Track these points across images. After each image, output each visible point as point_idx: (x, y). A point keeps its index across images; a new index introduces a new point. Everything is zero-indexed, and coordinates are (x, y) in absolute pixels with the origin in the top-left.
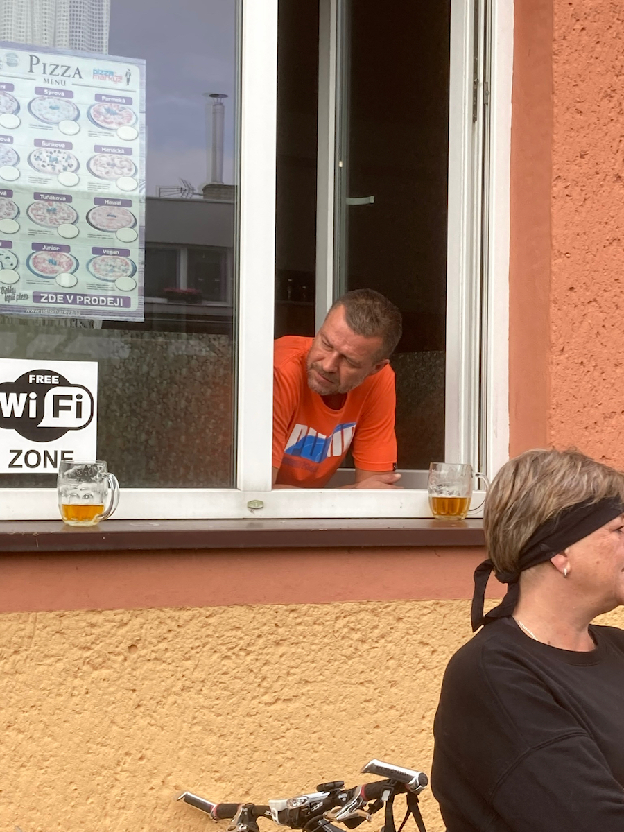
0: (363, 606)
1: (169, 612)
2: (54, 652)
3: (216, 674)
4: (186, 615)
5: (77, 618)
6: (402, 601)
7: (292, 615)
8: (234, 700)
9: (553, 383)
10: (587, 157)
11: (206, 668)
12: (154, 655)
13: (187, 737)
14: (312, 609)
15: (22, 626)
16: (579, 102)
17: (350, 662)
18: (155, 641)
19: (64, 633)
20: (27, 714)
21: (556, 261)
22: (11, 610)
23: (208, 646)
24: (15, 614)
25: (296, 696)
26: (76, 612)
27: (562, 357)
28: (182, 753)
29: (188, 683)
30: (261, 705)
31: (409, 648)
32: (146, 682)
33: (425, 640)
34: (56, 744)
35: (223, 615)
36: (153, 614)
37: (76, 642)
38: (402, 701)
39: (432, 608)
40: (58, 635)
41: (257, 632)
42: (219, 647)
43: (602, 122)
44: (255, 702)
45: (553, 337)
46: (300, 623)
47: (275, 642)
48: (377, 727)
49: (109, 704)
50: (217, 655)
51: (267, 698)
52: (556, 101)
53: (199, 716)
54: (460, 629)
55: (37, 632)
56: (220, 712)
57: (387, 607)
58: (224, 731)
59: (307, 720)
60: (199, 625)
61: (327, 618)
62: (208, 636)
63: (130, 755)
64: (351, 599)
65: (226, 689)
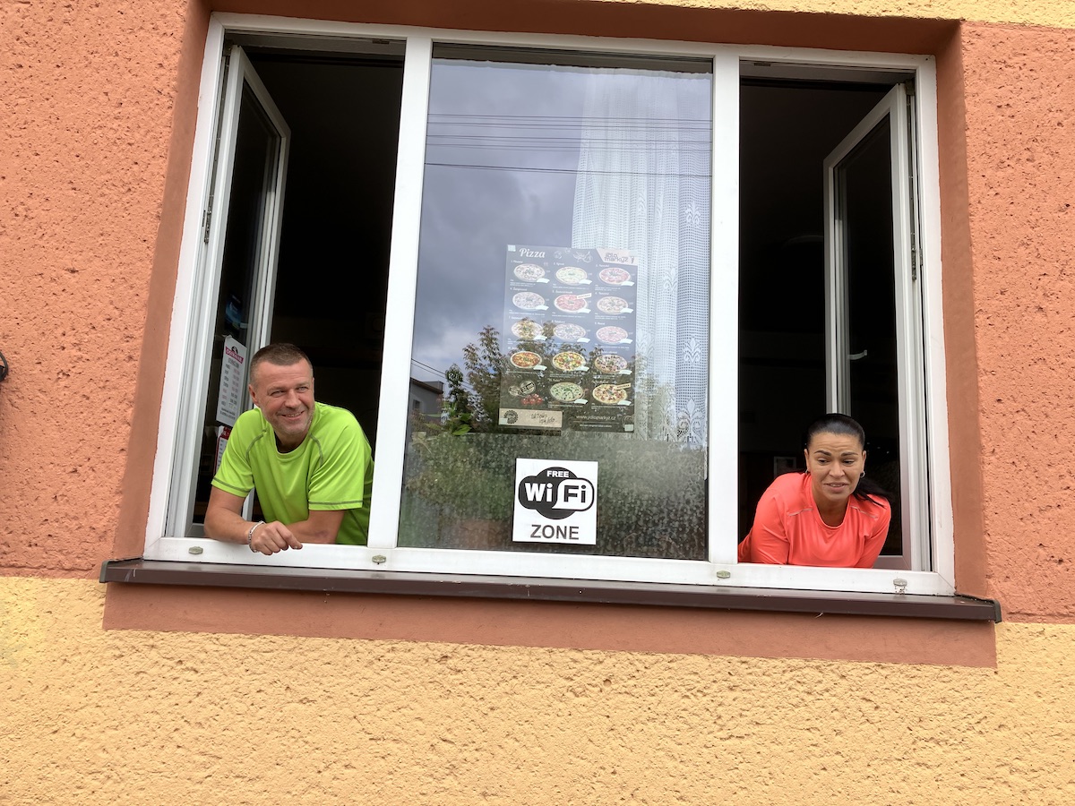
0: (807, 663)
1: (637, 655)
2: (544, 680)
3: (676, 710)
4: (650, 659)
5: (563, 654)
6: (845, 661)
7: (744, 666)
8: (693, 733)
9: (986, 479)
10: (1007, 294)
11: (668, 704)
12: (624, 690)
13: (652, 759)
14: (761, 662)
15: (520, 657)
16: (996, 250)
17: (797, 710)
18: (625, 678)
19: (552, 665)
20: (521, 727)
21: (982, 378)
22: (512, 645)
23: (670, 686)
24: (514, 647)
25: (748, 735)
26: (561, 650)
27: (992, 458)
28: (647, 773)
29: (654, 716)
30: (716, 739)
31: (851, 703)
32: (618, 711)
33: (868, 697)
34: (544, 754)
35: (682, 661)
36: (624, 656)
37: (562, 673)
38: (847, 749)
39: (873, 669)
40: (547, 666)
41: (712, 678)
42: (679, 687)
43: (1020, 265)
44: (711, 736)
45: (983, 441)
46: (751, 674)
47: (729, 687)
48: (824, 769)
49: (587, 726)
50: (678, 694)
51: (720, 734)
52: (974, 251)
53: (663, 743)
54: (902, 690)
55: (531, 663)
56: (680, 741)
57: (830, 665)
58: (684, 758)
59: (758, 757)
60: (663, 668)
61: (774, 671)
62: (670, 678)
63: (604, 769)
64: (797, 656)
65: (685, 723)
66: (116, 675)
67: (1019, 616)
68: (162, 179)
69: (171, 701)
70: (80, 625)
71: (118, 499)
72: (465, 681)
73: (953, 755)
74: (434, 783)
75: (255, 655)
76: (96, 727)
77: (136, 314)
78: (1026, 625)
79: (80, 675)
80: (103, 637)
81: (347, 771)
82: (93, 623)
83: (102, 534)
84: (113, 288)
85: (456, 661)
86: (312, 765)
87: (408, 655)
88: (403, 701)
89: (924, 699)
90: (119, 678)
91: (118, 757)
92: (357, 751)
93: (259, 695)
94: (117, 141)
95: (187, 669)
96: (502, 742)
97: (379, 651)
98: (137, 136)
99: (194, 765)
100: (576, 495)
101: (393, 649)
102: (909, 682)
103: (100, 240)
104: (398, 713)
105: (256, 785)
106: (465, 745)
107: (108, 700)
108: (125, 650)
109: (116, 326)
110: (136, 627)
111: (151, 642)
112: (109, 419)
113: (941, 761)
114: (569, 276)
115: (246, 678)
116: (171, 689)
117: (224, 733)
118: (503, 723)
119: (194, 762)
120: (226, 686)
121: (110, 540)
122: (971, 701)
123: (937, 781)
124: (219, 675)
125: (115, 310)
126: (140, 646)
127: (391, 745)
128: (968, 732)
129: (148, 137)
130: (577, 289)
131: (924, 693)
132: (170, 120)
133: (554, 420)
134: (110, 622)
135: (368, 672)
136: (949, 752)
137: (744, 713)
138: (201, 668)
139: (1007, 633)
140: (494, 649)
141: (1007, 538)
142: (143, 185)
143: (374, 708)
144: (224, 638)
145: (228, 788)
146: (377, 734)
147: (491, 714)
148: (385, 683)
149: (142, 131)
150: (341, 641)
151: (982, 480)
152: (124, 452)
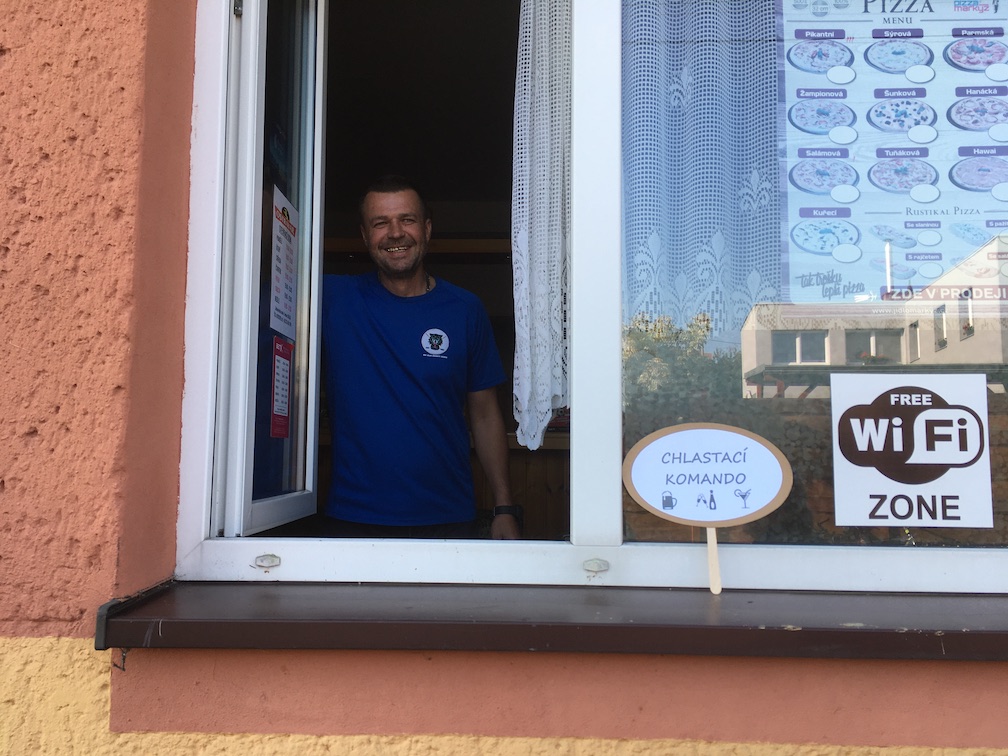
71: (117, 483)
77: (123, 126)
80: (112, 747)
82: (91, 722)
83: (92, 551)
84: (76, 79)
100: (947, 438)
109: (87, 150)
110: (171, 728)
121: (110, 562)
125: (84, 122)
134: (125, 718)
144: (340, 743)
150: (564, 743)
152: (122, 392)
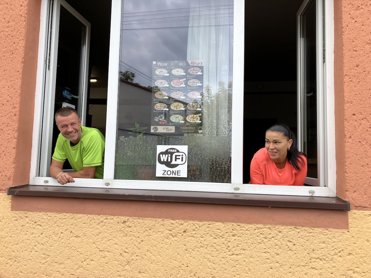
0: (265, 226)
1: (196, 222)
2: (161, 231)
3: (211, 243)
4: (201, 223)
5: (168, 221)
6: (281, 226)
7: (239, 227)
8: (218, 252)
9: (346, 149)
10: (359, 66)
11: (208, 241)
12: (191, 235)
13: (202, 262)
14: (246, 225)
15: (152, 222)
16: (355, 47)
17: (260, 245)
18: (191, 230)
19: (164, 225)
20: (153, 248)
21: (346, 105)
23: (209, 234)
24: (150, 218)
25: (240, 254)
26: (167, 219)
27: (350, 140)
28: (200, 267)
29: (202, 245)
30: (227, 255)
31: (283, 242)
32: (189, 243)
33: (290, 240)
34: (161, 258)
35: (214, 225)
36: (191, 222)
37: (167, 228)
38: (281, 261)
39: (293, 229)
40: (162, 226)
41: (226, 231)
42: (212, 235)
43: (366, 53)
44: (225, 254)
45: (346, 132)
46: (241, 230)
47: (232, 235)
48: (272, 268)
49: (177, 248)
50: (212, 237)
51: (229, 253)
52: (344, 48)
53: (206, 256)
54: (305, 238)
55: (156, 224)
56: (213, 255)
57: (275, 227)
58: (215, 262)
59: (244, 263)
60: (206, 227)
61: (251, 229)
62: (209, 231)
63: (184, 265)
64: (260, 223)
65: (215, 248)
66: (16, 226)
67: (360, 208)
68: (23, 48)
69: (33, 236)
70: (4, 209)
71: (13, 165)
72: (132, 230)
73: (327, 265)
74: (122, 267)
75: (60, 220)
76: (11, 244)
77: (16, 99)
78: (363, 212)
79: (5, 226)
80: (11, 213)
81: (92, 262)
82: (8, 209)
83: (9, 178)
84: (9, 90)
85: (129, 223)
86: (80, 259)
87: (112, 221)
88: (111, 237)
89: (315, 241)
90: (16, 228)
91: (18, 254)
92: (95, 255)
93: (62, 234)
94: (8, 36)
95: (38, 225)
96: (146, 253)
97: (102, 219)
98: (15, 33)
99: (41, 258)
100: (179, 159)
101: (107, 218)
102: (309, 235)
103: (4, 73)
104: (109, 242)
105: (62, 266)
106: (132, 254)
107: (14, 235)
108: (18, 218)
109: (10, 103)
110: (21, 210)
111: (26, 215)
112: (10, 137)
113: (322, 267)
114: (177, 72)
115: (57, 228)
116: (33, 232)
117: (50, 247)
118: (146, 246)
119: (41, 257)
120: (51, 231)
121: (12, 180)
122: (336, 243)
123: (320, 275)
124: (48, 227)
125: (10, 98)
126: (23, 217)
127: (106, 253)
128: (334, 256)
129: (18, 33)
130: (180, 77)
131: (315, 239)
132: (25, 26)
133: (172, 129)
134: (13, 208)
135: (98, 227)
136: (326, 264)
137: (238, 245)
138: (42, 224)
139: (354, 215)
140: (142, 219)
141: (355, 174)
142: (17, 51)
143: (100, 240)
144: (50, 214)
145: (53, 266)
146: (102, 249)
147: (142, 243)
148: (104, 231)
149: (16, 31)
150: (89, 215)
151: (345, 150)
152: (15, 149)
